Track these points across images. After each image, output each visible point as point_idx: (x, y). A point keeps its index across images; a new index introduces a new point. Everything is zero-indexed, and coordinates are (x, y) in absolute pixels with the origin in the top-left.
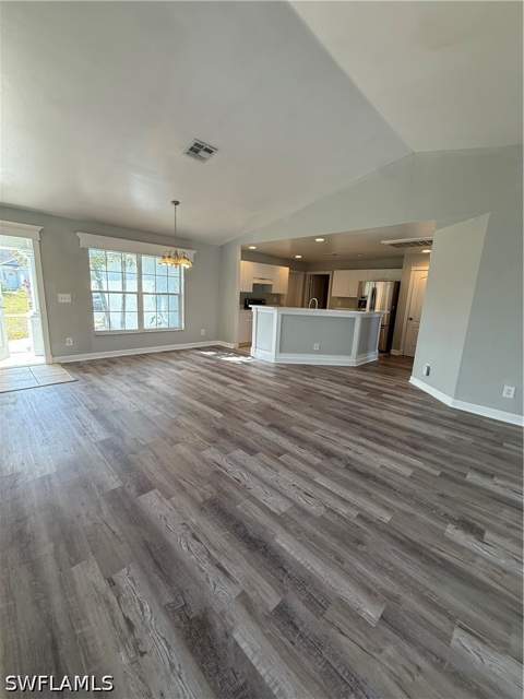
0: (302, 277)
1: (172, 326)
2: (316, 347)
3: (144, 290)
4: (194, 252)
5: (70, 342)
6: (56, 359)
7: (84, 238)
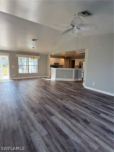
0: (69, 61)
1: (35, 72)
2: (64, 77)
3: (29, 65)
4: (40, 56)
5: (14, 75)
6: (11, 78)
7: (17, 55)
